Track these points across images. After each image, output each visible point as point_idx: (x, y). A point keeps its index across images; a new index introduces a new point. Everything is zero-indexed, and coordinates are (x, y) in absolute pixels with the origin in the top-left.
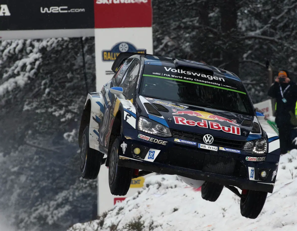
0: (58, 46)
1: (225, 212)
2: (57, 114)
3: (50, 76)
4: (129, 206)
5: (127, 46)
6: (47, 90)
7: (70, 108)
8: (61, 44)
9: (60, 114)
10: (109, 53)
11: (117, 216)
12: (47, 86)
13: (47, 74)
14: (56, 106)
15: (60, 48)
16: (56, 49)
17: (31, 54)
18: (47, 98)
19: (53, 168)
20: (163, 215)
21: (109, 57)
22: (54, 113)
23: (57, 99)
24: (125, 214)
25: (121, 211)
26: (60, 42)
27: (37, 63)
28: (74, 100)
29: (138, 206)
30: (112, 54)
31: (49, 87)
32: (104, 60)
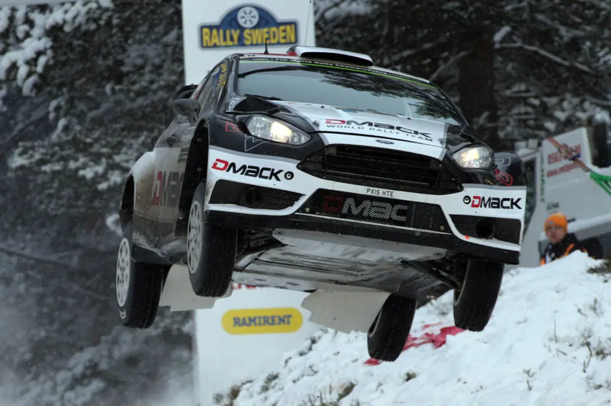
0: (88, 20)
1: (532, 379)
2: (88, 173)
3: (69, 91)
4: (291, 371)
5: (255, 13)
6: (62, 123)
7: (117, 159)
8: (96, 16)
9: (96, 174)
10: (215, 32)
11: (263, 395)
12: (62, 112)
13: (60, 86)
14: (87, 156)
15: (93, 26)
16: (84, 28)
17: (28, 41)
18: (65, 138)
19: (60, 298)
20: (381, 388)
21: (215, 40)
22: (81, 173)
23: (89, 140)
24: (283, 389)
25: (273, 383)
26: (94, 13)
27: (42, 60)
28: (126, 141)
29: (312, 370)
30: (221, 32)
31: (66, 115)
32: (204, 46)
